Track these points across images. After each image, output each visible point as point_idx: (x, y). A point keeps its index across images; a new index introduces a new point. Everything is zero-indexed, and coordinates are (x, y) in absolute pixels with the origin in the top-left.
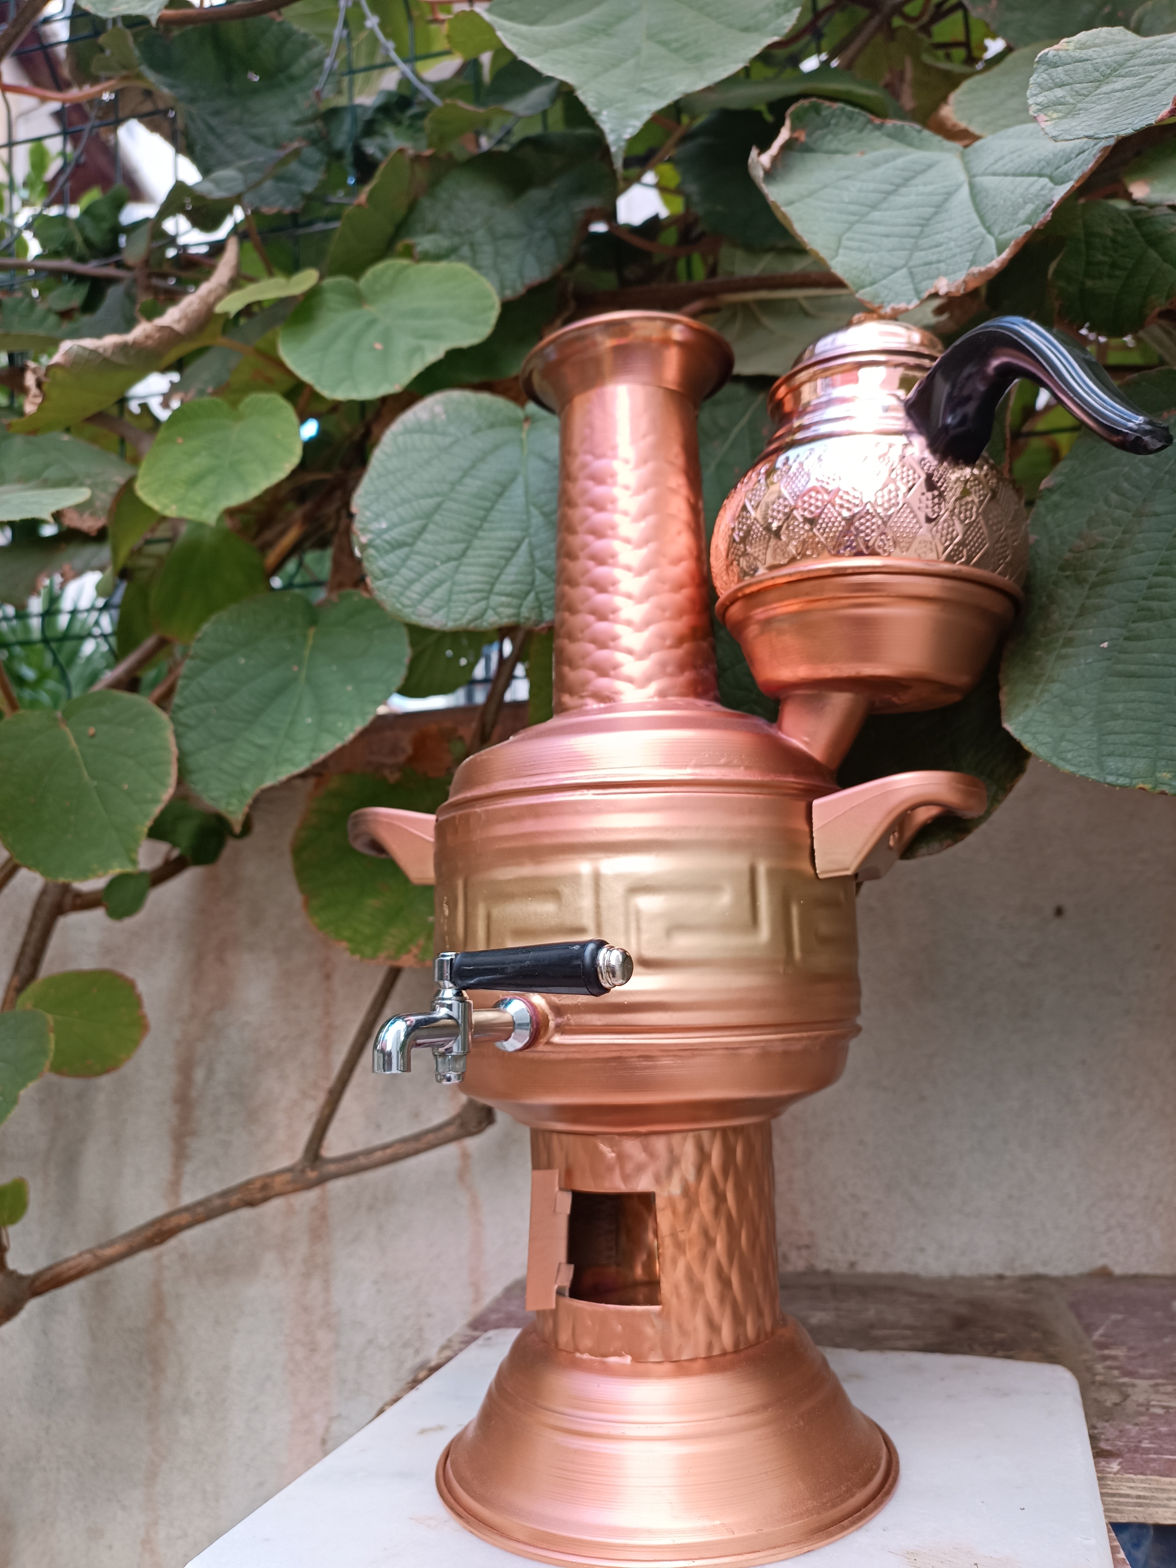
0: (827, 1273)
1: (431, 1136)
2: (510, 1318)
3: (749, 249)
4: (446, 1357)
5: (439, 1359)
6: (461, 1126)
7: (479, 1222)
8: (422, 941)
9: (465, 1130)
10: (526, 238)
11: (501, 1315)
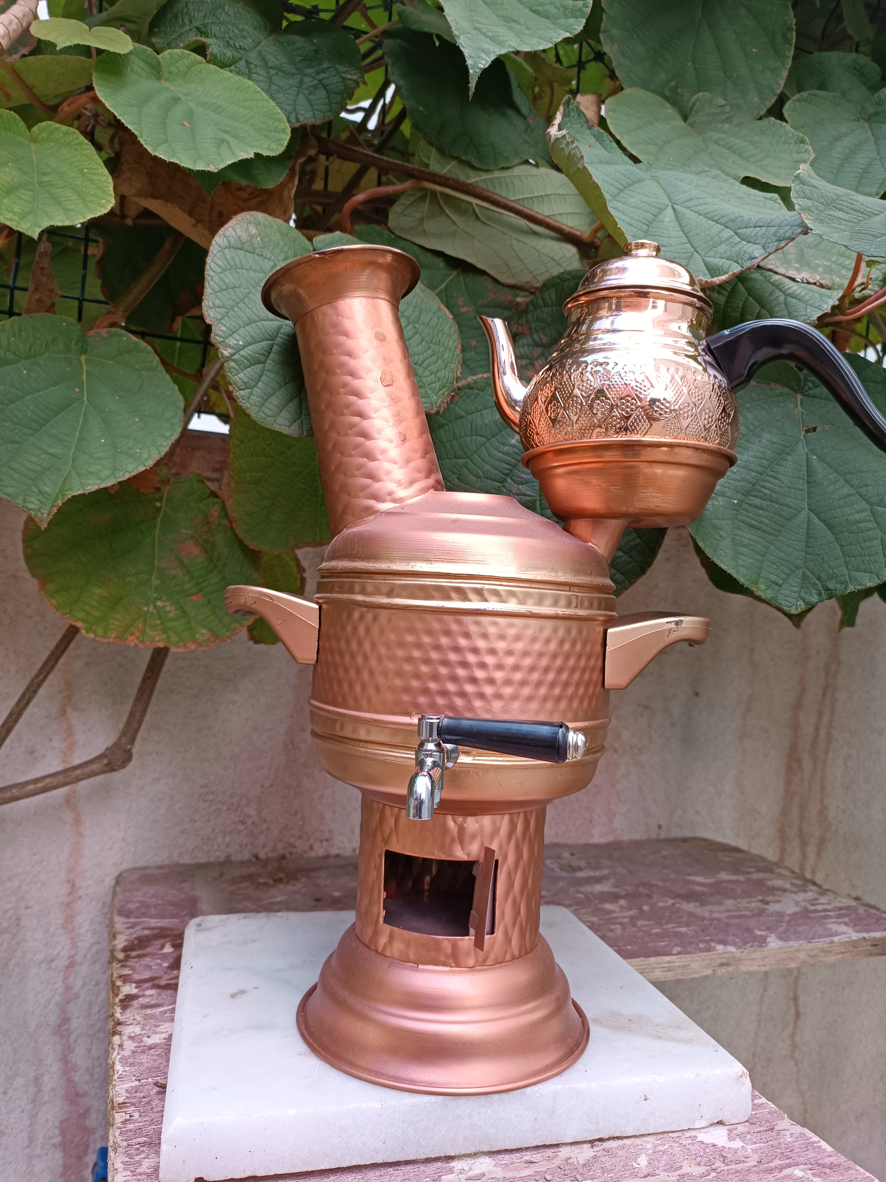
0: (337, 856)
1: (78, 772)
2: (148, 907)
3: (441, 151)
4: (126, 940)
5: (121, 942)
6: (107, 765)
7: (80, 834)
8: (141, 626)
9: (110, 768)
10: (297, 79)
11: (137, 905)
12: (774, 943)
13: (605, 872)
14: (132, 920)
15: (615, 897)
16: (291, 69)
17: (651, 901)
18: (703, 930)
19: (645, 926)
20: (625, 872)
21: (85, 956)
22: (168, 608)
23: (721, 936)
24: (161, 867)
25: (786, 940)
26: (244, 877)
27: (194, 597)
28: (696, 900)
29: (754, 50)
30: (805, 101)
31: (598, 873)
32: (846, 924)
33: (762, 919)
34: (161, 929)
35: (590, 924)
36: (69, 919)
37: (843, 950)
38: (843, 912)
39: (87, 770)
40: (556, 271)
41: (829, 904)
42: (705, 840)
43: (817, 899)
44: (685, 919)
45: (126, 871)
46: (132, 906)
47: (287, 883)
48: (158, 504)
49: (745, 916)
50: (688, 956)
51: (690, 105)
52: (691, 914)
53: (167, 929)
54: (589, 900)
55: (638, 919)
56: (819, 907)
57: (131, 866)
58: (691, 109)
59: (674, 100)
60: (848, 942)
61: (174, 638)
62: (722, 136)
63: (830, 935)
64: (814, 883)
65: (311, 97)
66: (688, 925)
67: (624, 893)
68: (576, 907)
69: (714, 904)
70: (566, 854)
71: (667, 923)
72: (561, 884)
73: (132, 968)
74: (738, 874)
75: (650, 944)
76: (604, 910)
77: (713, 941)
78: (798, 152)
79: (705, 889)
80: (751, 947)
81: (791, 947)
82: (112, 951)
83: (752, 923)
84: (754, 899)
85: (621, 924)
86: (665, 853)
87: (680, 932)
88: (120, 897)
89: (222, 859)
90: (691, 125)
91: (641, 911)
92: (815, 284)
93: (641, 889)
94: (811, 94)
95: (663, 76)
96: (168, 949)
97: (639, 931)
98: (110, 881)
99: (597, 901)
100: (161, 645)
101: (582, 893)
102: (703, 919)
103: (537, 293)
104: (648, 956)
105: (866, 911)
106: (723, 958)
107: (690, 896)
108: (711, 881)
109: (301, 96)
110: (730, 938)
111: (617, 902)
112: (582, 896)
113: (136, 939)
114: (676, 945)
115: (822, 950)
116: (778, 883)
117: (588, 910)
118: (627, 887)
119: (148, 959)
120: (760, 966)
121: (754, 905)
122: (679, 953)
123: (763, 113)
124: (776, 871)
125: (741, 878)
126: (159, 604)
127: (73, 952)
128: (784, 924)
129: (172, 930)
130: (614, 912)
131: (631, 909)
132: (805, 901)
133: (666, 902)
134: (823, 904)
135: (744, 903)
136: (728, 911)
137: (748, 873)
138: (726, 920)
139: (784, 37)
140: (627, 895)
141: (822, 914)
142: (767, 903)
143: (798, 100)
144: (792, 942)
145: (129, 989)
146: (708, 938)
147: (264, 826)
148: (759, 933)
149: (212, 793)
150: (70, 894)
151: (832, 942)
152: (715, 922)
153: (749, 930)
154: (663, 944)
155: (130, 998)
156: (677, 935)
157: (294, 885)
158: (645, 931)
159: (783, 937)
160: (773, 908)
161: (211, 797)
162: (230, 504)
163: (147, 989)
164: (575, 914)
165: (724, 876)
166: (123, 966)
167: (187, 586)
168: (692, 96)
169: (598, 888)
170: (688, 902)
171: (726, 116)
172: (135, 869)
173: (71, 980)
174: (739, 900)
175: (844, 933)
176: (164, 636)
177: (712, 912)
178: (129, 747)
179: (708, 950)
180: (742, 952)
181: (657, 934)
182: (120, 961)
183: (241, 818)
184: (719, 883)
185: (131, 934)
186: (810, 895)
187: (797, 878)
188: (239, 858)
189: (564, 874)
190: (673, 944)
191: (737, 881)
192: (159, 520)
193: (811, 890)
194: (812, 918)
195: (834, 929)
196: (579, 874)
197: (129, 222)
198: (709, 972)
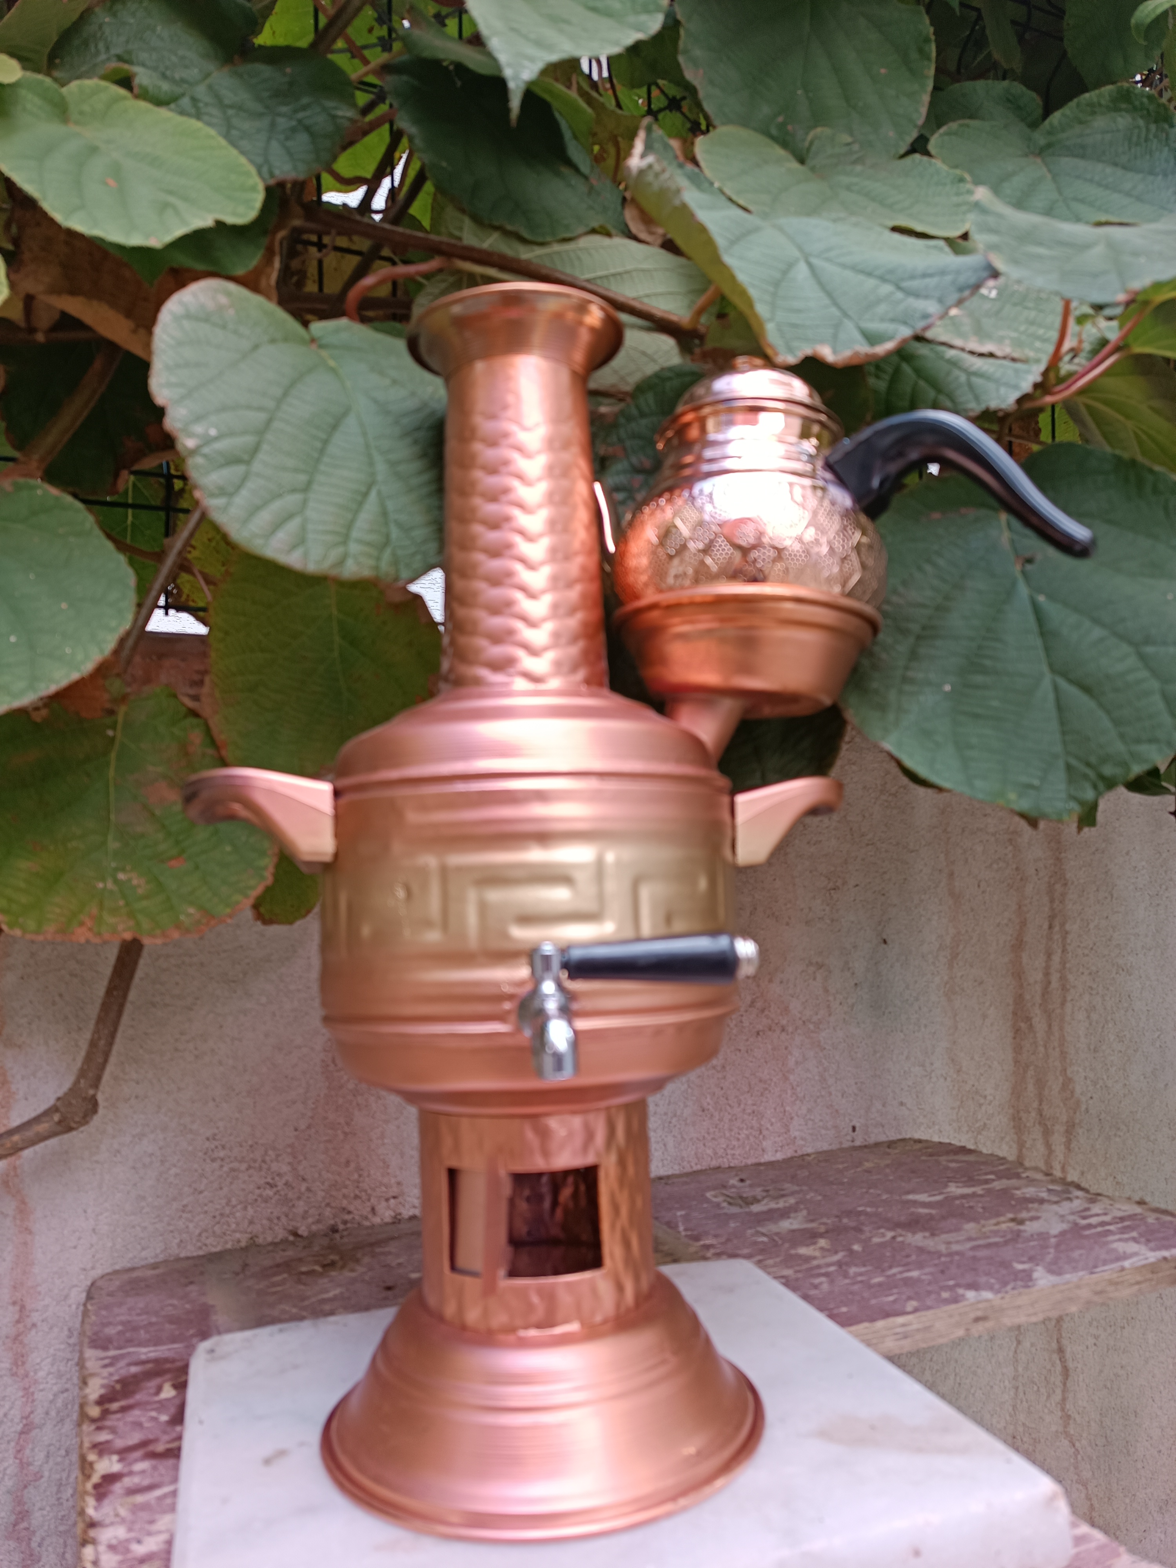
1: (16, 1138)
2: (135, 1329)
3: (477, 220)
4: (103, 1386)
5: (95, 1390)
6: (60, 1122)
7: (29, 1231)
8: (95, 910)
9: (65, 1127)
10: (265, 122)
11: (120, 1328)
12: (1043, 1278)
13: (792, 1201)
14: (112, 1353)
15: (811, 1236)
16: (259, 108)
17: (863, 1237)
18: (942, 1272)
19: (861, 1274)
20: (819, 1198)
21: (47, 1413)
22: (135, 882)
23: (969, 1278)
24: (155, 1266)
25: (1058, 1273)
26: (278, 1266)
27: (173, 863)
28: (924, 1229)
29: (883, 71)
30: (955, 134)
31: (781, 1204)
32: (1134, 1240)
33: (1020, 1246)
34: (156, 1361)
35: (783, 1280)
36: (19, 1360)
37: (1139, 1278)
38: (1127, 1224)
39: (30, 1134)
40: (650, 369)
41: (1106, 1214)
42: (920, 1141)
43: (1088, 1209)
44: (914, 1257)
45: (102, 1277)
46: (111, 1331)
47: (343, 1267)
48: (110, 733)
49: (996, 1244)
50: (930, 1313)
51: (807, 144)
52: (921, 1250)
53: (166, 1360)
54: (776, 1245)
55: (848, 1264)
56: (1094, 1221)
57: (109, 1270)
58: (808, 149)
59: (784, 141)
60: (1144, 1266)
61: (146, 924)
62: (855, 180)
63: (1119, 1259)
64: (1079, 1187)
65: (289, 144)
66: (920, 1266)
67: (822, 1229)
68: (760, 1257)
69: (950, 1231)
70: (734, 1181)
71: (891, 1267)
72: (732, 1225)
73: (113, 1430)
74: (973, 1186)
75: (873, 1302)
76: (800, 1256)
77: (958, 1285)
78: (958, 194)
79: (933, 1212)
80: (1013, 1289)
81: (1067, 1283)
82: (82, 1406)
83: (1007, 1253)
84: (1002, 1219)
85: (826, 1275)
86: (867, 1165)
87: (910, 1278)
88: (93, 1318)
89: (243, 1244)
90: (813, 169)
91: (851, 1252)
92: (1004, 358)
93: (845, 1221)
94: (961, 126)
95: (766, 110)
96: (168, 1392)
97: (853, 1284)
98: (78, 1296)
99: (787, 1245)
100: (128, 936)
101: (764, 1235)
102: (939, 1255)
103: (628, 399)
104: (873, 1320)
105: (1157, 1219)
106: (978, 1309)
107: (914, 1224)
108: (939, 1198)
109: (274, 144)
110: (983, 1280)
111: (815, 1243)
112: (765, 1239)
113: (118, 1381)
114: (910, 1298)
115: (1111, 1282)
116: (1030, 1191)
117: (778, 1260)
118: (825, 1220)
119: (136, 1412)
120: (1029, 1315)
121: (1004, 1226)
122: (916, 1310)
123: (902, 151)
124: (1024, 1175)
125: (978, 1190)
126: (121, 876)
127: (28, 1409)
128: (1052, 1250)
129: (173, 1361)
130: (815, 1258)
131: (836, 1252)
132: (1073, 1213)
133: (883, 1235)
134: (1097, 1215)
135: (990, 1225)
136: (970, 1239)
137: (987, 1182)
138: (971, 1253)
139: (921, 51)
140: (827, 1232)
141: (1099, 1229)
142: (1021, 1222)
143: (948, 134)
144: (1068, 1276)
145: (108, 1465)
146: (951, 1283)
147: (303, 1189)
148: (1020, 1267)
149: (223, 1147)
150: (18, 1322)
151: (1123, 1269)
152: (957, 1258)
153: (1005, 1264)
154: (891, 1298)
155: (110, 1479)
156: (907, 1282)
157: (352, 1270)
158: (861, 1282)
159: (1054, 1269)
160: (1030, 1228)
161: (222, 1154)
162: (216, 722)
163: (136, 1461)
164: (760, 1268)
165: (954, 1189)
166: (99, 1429)
167: (162, 847)
168: (807, 134)
169: (786, 1225)
170: (914, 1233)
171: (855, 157)
172: (116, 1272)
173: (27, 1452)
174: (983, 1222)
175: (1136, 1254)
176: (131, 923)
177: (949, 1243)
178: (91, 1092)
179: (956, 1300)
180: (1003, 1298)
181: (880, 1285)
182: (93, 1420)
183: (269, 1180)
184: (950, 1199)
185: (111, 1374)
186: (1077, 1204)
187: (1054, 1181)
188: (269, 1239)
189: (734, 1210)
190: (904, 1297)
191: (974, 1195)
192: (113, 755)
193: (1077, 1197)
194: (1087, 1237)
195: (1121, 1250)
196: (756, 1208)
197: (40, 337)
198: (961, 1333)
